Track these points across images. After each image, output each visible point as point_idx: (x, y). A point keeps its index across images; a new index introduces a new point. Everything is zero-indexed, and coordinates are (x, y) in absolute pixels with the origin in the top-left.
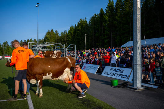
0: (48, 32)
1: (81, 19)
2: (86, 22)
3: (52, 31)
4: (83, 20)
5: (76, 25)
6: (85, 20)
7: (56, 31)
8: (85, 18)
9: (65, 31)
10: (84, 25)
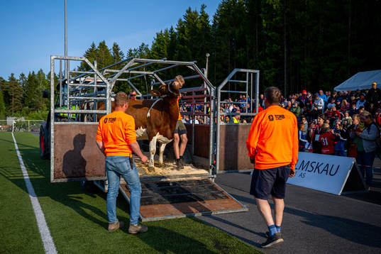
0: (91, 51)
1: (190, 9)
2: (206, 17)
3: (103, 45)
4: (196, 13)
5: (172, 29)
6: (203, 12)
7: (116, 48)
8: (203, 7)
9: (143, 44)
10: (199, 26)
